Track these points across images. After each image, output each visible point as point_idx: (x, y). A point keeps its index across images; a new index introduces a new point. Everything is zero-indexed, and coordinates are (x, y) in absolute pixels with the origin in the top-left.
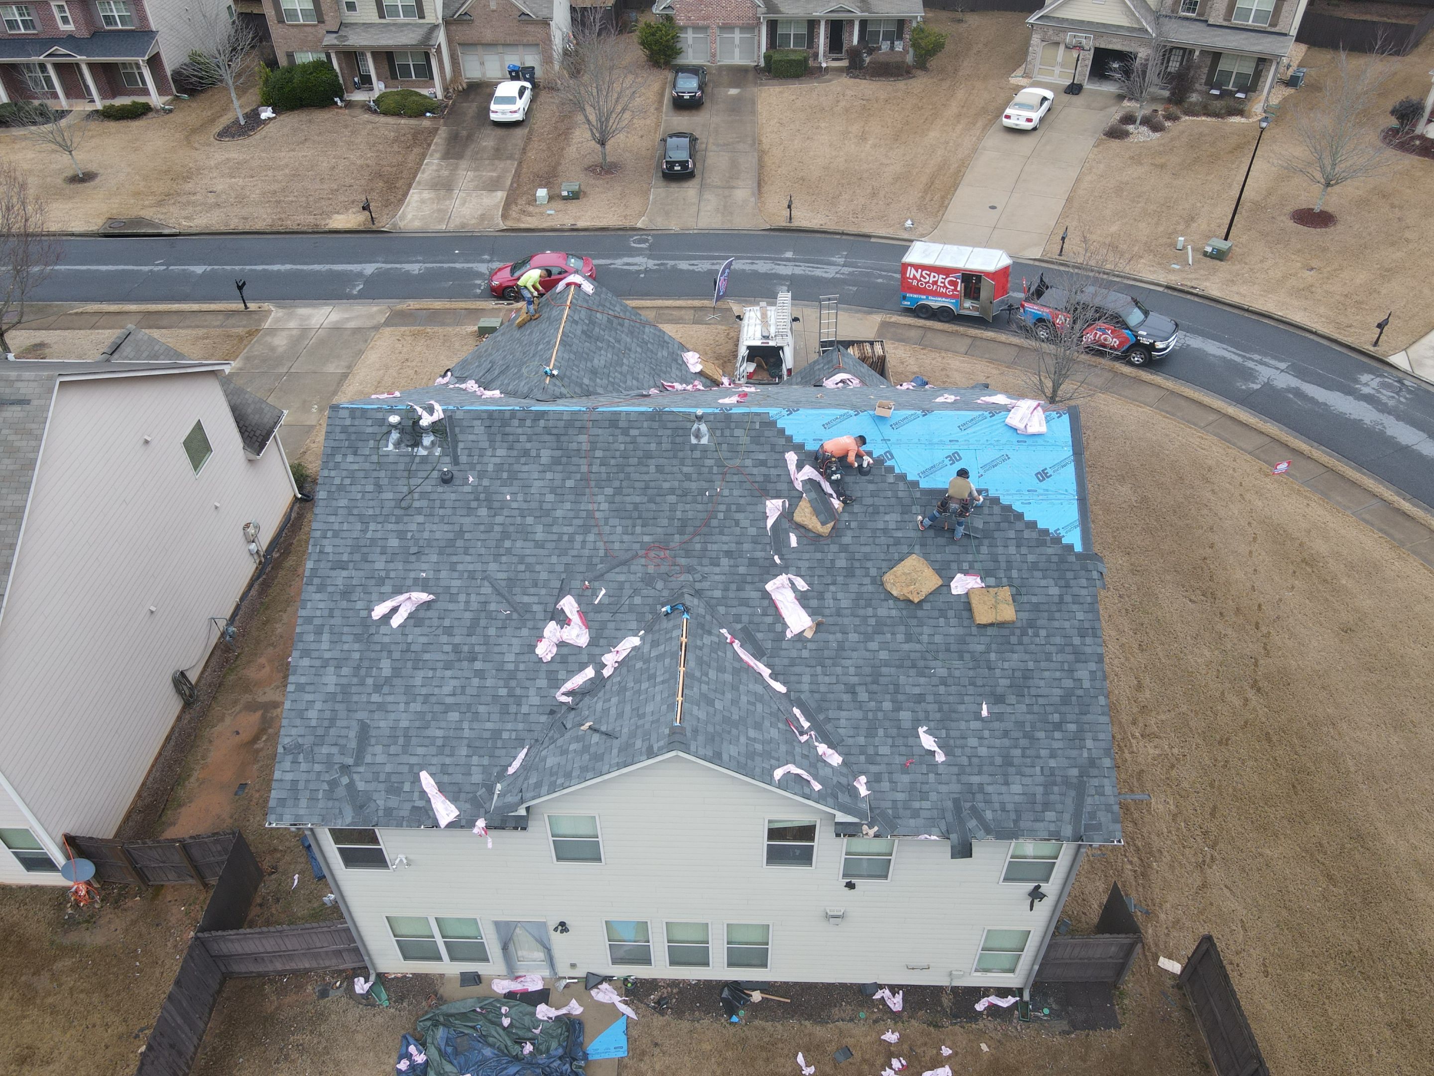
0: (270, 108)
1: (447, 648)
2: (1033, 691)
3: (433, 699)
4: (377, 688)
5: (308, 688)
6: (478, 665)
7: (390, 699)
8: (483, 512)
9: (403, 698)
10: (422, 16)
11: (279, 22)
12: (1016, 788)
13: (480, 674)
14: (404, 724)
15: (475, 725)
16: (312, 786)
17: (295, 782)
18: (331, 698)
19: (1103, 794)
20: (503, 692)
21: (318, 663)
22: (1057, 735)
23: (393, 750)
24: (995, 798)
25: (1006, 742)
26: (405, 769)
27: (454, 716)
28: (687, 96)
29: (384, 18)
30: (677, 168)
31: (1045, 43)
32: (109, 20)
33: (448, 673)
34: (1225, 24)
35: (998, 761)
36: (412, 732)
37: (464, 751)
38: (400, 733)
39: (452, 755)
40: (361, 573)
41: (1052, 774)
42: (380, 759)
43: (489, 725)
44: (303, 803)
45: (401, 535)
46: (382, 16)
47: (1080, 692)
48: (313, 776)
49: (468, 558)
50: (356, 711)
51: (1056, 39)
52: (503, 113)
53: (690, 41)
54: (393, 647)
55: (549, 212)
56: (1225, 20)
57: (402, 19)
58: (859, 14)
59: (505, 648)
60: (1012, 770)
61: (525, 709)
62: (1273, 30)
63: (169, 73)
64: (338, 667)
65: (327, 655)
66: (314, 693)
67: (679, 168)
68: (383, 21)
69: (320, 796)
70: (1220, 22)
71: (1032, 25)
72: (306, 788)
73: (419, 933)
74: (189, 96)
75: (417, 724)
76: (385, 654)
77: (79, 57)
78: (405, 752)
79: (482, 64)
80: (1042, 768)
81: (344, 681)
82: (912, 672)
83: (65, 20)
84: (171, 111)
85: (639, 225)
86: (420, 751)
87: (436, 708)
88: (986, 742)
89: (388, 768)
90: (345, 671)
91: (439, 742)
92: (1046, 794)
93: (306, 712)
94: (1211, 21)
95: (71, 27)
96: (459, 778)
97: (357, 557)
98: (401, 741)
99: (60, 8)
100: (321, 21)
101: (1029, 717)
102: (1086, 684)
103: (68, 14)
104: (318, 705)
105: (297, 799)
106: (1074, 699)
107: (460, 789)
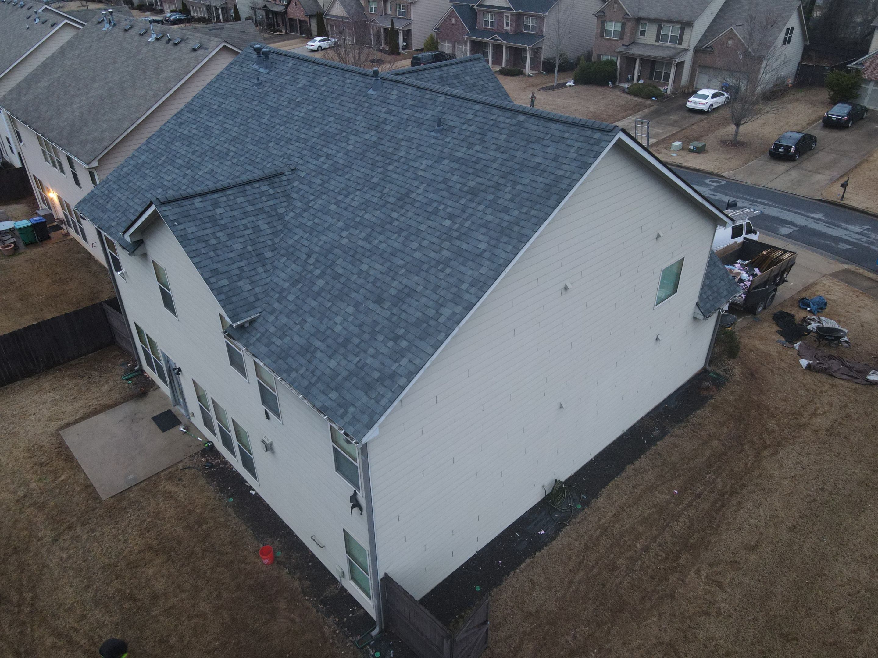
0: (573, 81)
2: (404, 307)
4: (152, 168)
6: (188, 172)
7: (151, 174)
8: (256, 103)
9: (154, 175)
10: (680, 43)
11: (600, 37)
12: (333, 364)
13: (185, 176)
14: (144, 186)
19: (377, 402)
22: (390, 344)
24: (315, 362)
25: (356, 330)
28: (834, 118)
29: (658, 42)
30: (781, 150)
32: (527, 27)
33: (176, 171)
35: (341, 340)
41: (362, 368)
45: (221, 105)
46: (657, 41)
47: (432, 323)
49: (231, 122)
52: (695, 103)
53: (869, 92)
55: (673, 155)
57: (668, 44)
60: (342, 350)
63: (542, 59)
67: (782, 150)
68: (657, 44)
74: (547, 73)
77: (504, 42)
79: (710, 81)
80: (360, 360)
81: (146, 160)
82: (350, 259)
83: (507, 25)
84: (531, 76)
85: (724, 174)
88: (345, 324)
90: (151, 156)
92: (346, 379)
95: (508, 28)
99: (508, 17)
100: (622, 38)
101: (386, 322)
102: (442, 320)
103: (509, 21)
106: (425, 325)
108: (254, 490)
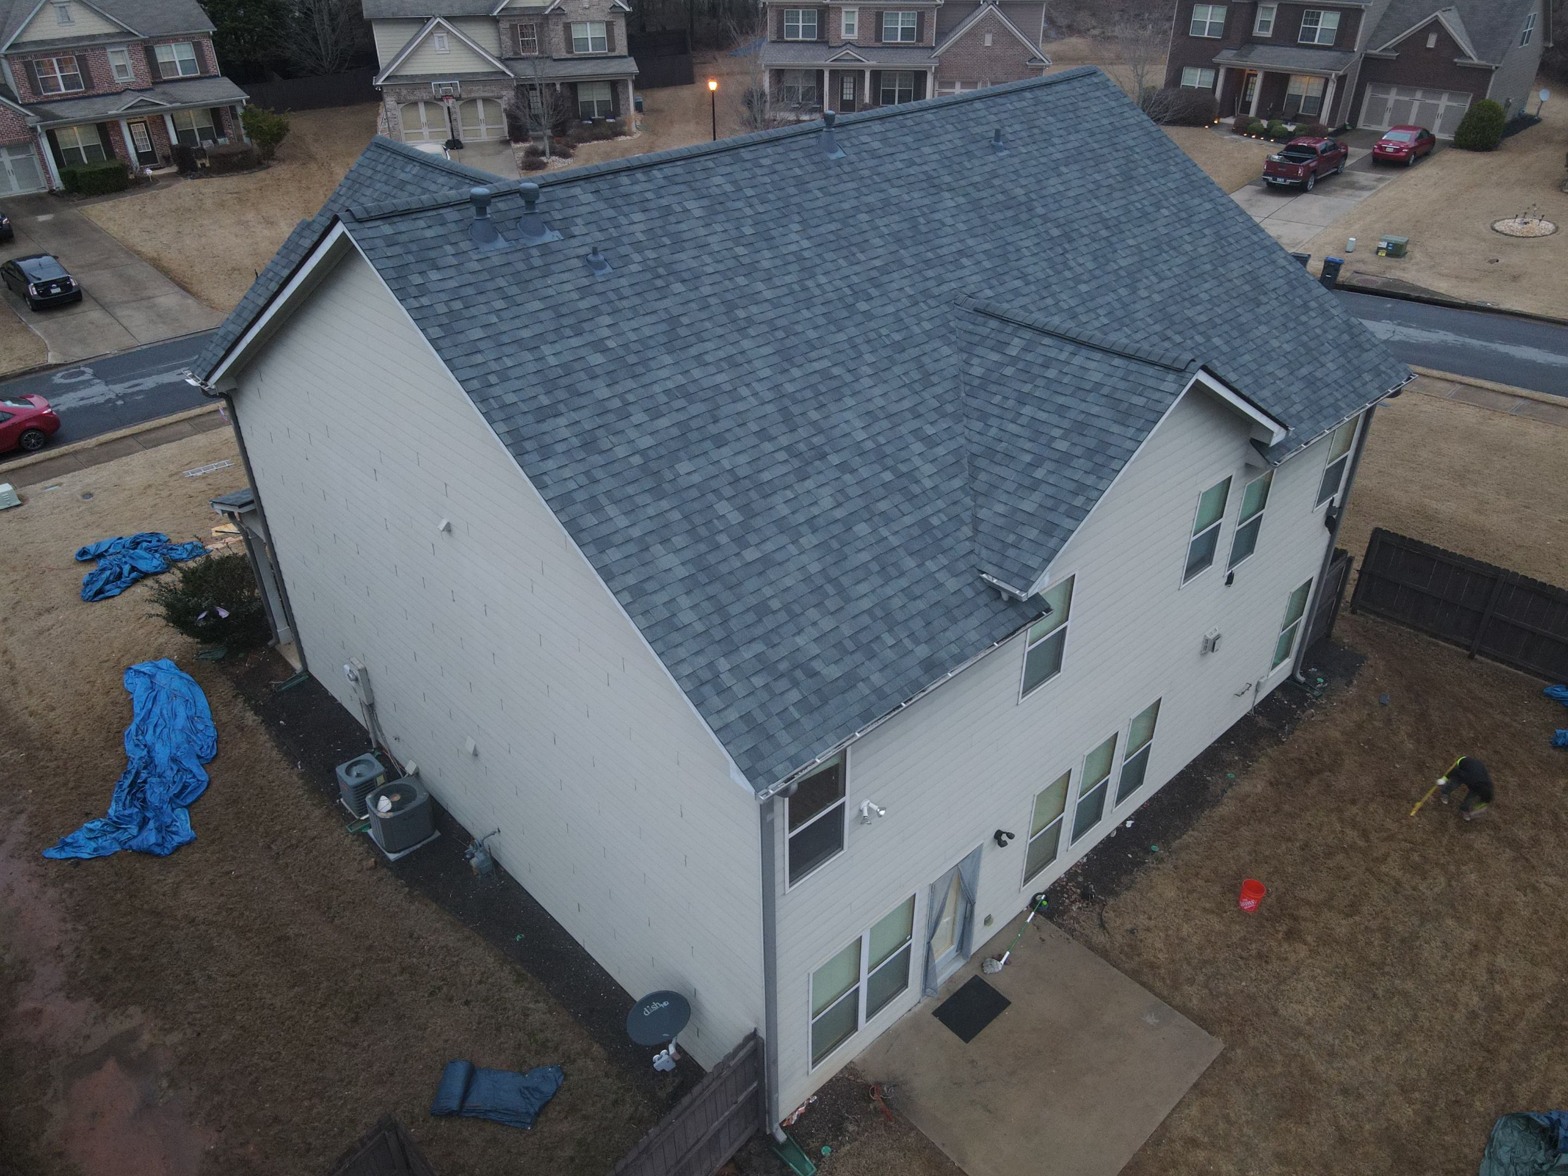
1: (782, 456)
2: (1269, 287)
3: (821, 521)
4: (741, 542)
5: (650, 586)
6: (834, 459)
7: (769, 547)
8: (678, 287)
9: (784, 539)
12: (1331, 366)
13: (843, 467)
14: (814, 568)
15: (895, 527)
16: (775, 708)
17: (746, 717)
18: (690, 584)
20: (888, 476)
21: (632, 548)
22: (1312, 314)
23: (831, 604)
25: (1292, 333)
26: (866, 620)
27: (862, 529)
30: (56, 290)
31: (402, 105)
33: (809, 484)
34: (569, 56)
35: (1302, 350)
36: (834, 572)
37: (910, 563)
38: (819, 581)
39: (902, 574)
40: (586, 413)
41: (1338, 345)
42: (827, 624)
43: (908, 520)
44: (783, 737)
45: (599, 346)
48: (764, 696)
49: (709, 346)
50: (741, 583)
51: (412, 98)
54: (714, 484)
56: (568, 52)
58: (169, 106)
59: (846, 428)
60: (1315, 353)
61: (928, 484)
62: (613, 54)
64: (664, 541)
65: (636, 532)
66: (663, 588)
67: (58, 290)
69: (797, 716)
70: (564, 55)
71: (381, 86)
72: (769, 716)
73: (834, 993)
75: (829, 559)
76: (711, 497)
78: (848, 600)
80: (1328, 343)
81: (688, 554)
82: (1188, 304)
85: (52, 362)
86: (863, 588)
87: (837, 529)
89: (847, 630)
90: (678, 541)
91: (875, 567)
93: (675, 620)
94: (555, 56)
96: (934, 596)
97: (561, 394)
98: (830, 589)
101: (1285, 308)
104: (684, 602)
105: (770, 737)
107: (947, 607)
108: (1124, 823)
